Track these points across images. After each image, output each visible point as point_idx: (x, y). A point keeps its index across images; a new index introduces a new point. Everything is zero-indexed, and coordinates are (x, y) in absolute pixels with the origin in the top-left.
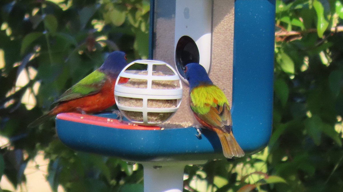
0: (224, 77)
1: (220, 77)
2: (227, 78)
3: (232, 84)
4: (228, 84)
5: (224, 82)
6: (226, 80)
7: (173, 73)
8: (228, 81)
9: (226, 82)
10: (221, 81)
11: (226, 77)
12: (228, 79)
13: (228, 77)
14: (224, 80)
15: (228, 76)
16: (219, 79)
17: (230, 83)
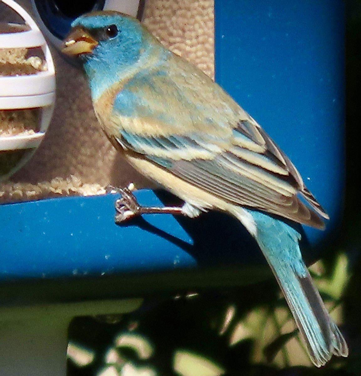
0: (187, 34)
1: (175, 32)
2: (197, 37)
3: (212, 55)
4: (199, 54)
5: (188, 48)
6: (194, 41)
7: (22, 21)
8: (199, 46)
9: (194, 49)
10: (177, 45)
11: (193, 34)
12: (201, 39)
13: (200, 31)
14: (188, 42)
15: (201, 27)
16: (172, 39)
17: (208, 51)
